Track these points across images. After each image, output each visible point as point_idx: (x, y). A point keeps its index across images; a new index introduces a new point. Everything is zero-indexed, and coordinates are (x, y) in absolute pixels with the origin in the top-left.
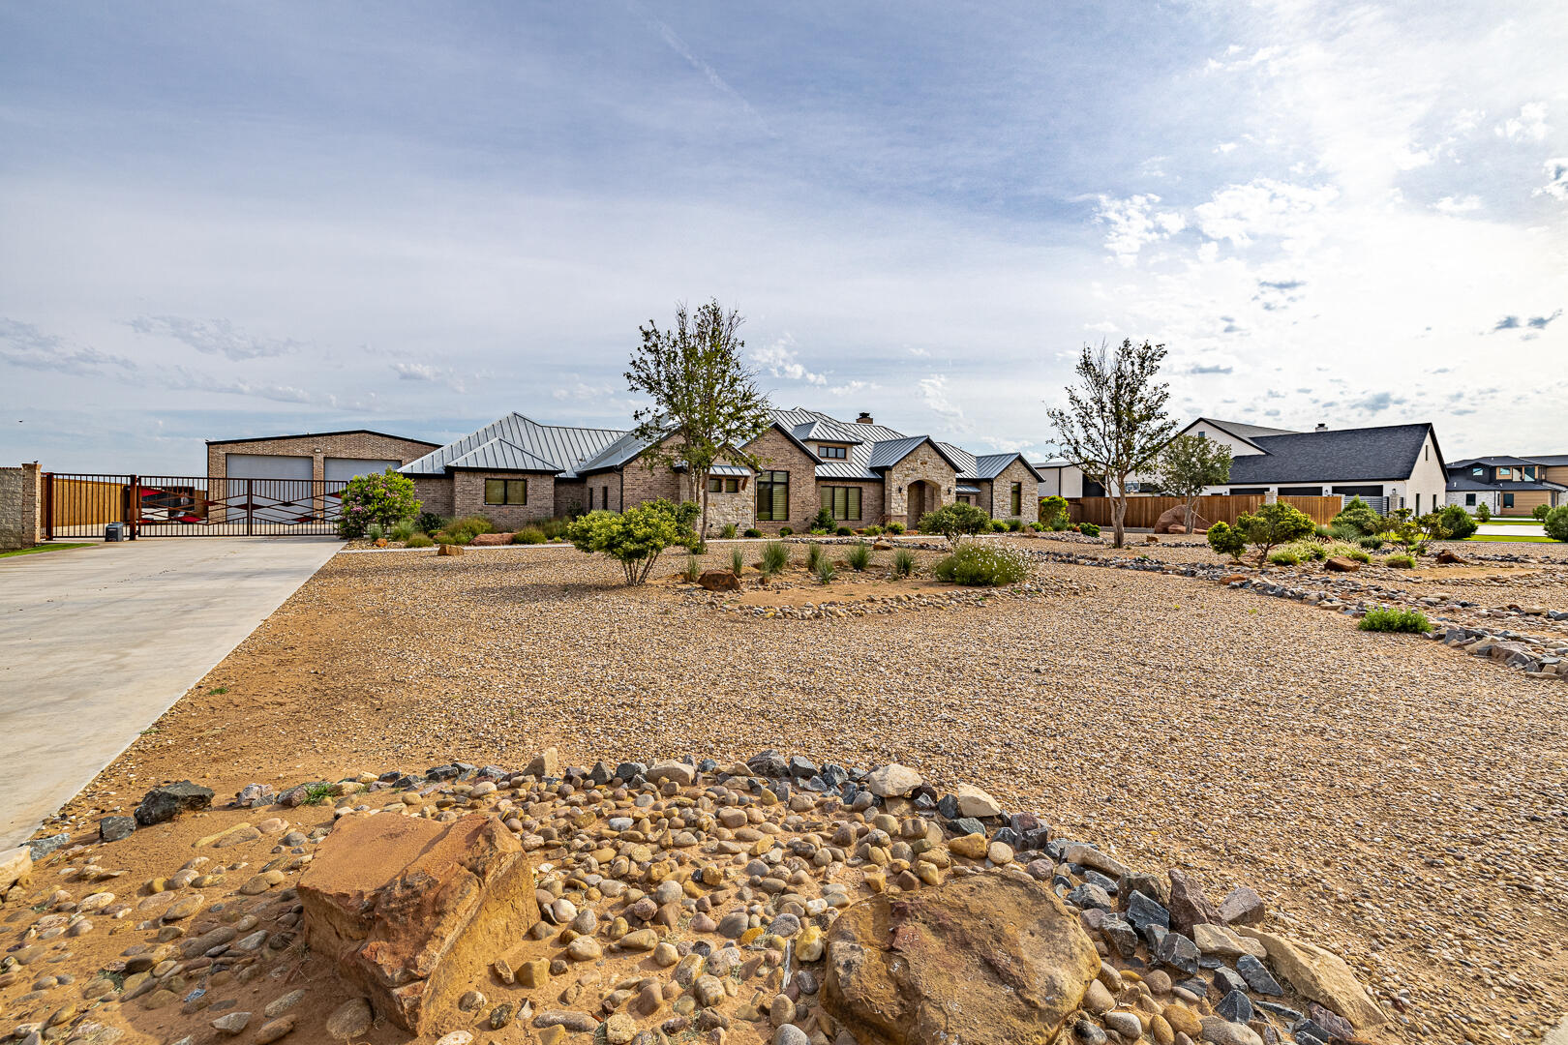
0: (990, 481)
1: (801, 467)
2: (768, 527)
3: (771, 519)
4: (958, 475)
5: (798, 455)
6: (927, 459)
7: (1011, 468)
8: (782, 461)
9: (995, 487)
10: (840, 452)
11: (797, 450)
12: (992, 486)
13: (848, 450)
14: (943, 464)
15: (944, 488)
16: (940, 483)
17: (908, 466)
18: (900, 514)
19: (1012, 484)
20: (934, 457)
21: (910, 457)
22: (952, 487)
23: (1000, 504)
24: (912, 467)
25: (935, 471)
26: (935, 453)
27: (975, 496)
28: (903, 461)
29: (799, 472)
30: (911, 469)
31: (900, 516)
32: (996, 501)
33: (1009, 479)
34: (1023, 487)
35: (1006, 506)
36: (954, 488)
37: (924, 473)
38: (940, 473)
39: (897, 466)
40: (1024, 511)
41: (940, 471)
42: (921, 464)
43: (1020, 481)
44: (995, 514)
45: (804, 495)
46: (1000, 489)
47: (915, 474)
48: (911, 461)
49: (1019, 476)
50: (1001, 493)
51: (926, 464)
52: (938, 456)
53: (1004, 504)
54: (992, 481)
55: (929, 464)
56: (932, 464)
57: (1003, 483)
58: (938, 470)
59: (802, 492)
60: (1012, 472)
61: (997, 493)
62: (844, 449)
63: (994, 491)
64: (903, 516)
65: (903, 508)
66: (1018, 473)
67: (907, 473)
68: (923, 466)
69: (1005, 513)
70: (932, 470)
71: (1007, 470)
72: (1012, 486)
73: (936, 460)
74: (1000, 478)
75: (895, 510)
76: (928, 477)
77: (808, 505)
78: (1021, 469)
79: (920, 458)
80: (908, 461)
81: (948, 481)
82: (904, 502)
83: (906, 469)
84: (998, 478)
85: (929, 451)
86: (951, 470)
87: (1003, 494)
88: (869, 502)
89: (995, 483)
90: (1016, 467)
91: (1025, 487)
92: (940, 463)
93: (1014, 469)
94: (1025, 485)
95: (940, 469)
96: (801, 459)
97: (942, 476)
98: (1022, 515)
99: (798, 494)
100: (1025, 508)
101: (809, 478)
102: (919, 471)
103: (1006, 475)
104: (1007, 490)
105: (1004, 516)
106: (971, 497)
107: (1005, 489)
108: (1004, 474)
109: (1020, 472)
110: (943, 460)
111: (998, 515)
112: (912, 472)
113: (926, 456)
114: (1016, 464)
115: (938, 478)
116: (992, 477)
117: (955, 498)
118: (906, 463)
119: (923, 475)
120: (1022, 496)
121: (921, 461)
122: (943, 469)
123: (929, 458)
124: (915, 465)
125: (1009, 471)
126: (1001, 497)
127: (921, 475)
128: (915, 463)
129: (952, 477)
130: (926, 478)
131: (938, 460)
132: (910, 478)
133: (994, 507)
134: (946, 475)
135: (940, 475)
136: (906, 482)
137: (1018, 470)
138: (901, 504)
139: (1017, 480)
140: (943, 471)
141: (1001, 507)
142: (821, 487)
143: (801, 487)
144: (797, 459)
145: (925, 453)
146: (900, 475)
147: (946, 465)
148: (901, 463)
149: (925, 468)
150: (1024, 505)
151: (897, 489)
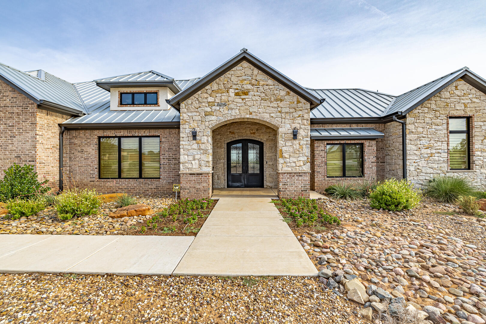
0: (402, 117)
1: (15, 110)
4: (317, 114)
5: (11, 94)
6: (249, 87)
7: (445, 94)
9: (408, 127)
10: (151, 98)
12: (404, 125)
13: (161, 93)
14: (282, 92)
15: (285, 129)
16: (275, 122)
17: (210, 99)
18: (196, 171)
19: (451, 117)
20: (262, 83)
21: (214, 86)
22: (300, 128)
23: (422, 152)
24: (217, 101)
25: (264, 103)
26: (265, 77)
27: (374, 142)
28: (199, 92)
29: (11, 117)
30: (216, 104)
31: (197, 174)
32: (414, 148)
33: (443, 113)
34: (476, 123)
35: (437, 155)
36: (305, 129)
37: (242, 108)
38: (275, 107)
39: (189, 101)
40: (480, 162)
41: (274, 104)
42: (237, 94)
43: (469, 114)
44: (412, 169)
45: (19, 148)
46: (420, 130)
47: (224, 110)
48: (217, 92)
49: (466, 106)
50: (424, 133)
51: (246, 94)
52: (271, 81)
53: (432, 153)
54: (405, 117)
55: (251, 93)
56: (258, 94)
57: (427, 120)
58: (271, 102)
59: (15, 143)
60: (448, 101)
61: (414, 135)
62: (156, 93)
63: (407, 131)
64: (201, 174)
65: (203, 162)
66: (462, 101)
67: (208, 109)
68: (237, 97)
69: (435, 166)
70: (259, 102)
71: (438, 99)
72: (451, 121)
73: (268, 87)
74: (420, 111)
75: (187, 164)
76: (251, 114)
77: (25, 161)
78: (470, 96)
79: (234, 87)
80: (209, 92)
81: (294, 118)
82: (203, 154)
83: (207, 105)
84: (416, 111)
85: (249, 72)
86: (298, 102)
87: (430, 136)
88: (171, 155)
89: (409, 120)
90: (457, 92)
91: (482, 124)
92: (276, 92)
93: (452, 95)
94: (482, 120)
95: (276, 100)
96: (15, 99)
97: (280, 112)
98: (476, 168)
99: (10, 146)
100: (482, 158)
101: (27, 125)
102: (232, 106)
103: (433, 106)
104: (440, 127)
105: (431, 171)
106: (366, 143)
107: (434, 127)
108: (429, 105)
109: (467, 99)
110: (281, 87)
111: (418, 171)
112: (218, 108)
113: (246, 82)
114: (458, 88)
115: (272, 115)
116: (403, 110)
117: (307, 144)
118: (206, 95)
119: (241, 111)
120: (476, 138)
121: (236, 91)
122: (281, 100)
123: (253, 85)
124: (223, 97)
125: (443, 100)
126: (424, 142)
127: (237, 111)
128: (225, 94)
129: (300, 113)
130: (248, 116)
131: (271, 87)
132: (213, 118)
133: (408, 157)
134: (287, 110)
135: (276, 109)
136: (207, 123)
137: (463, 98)
138: (197, 157)
139: (461, 113)
140: (281, 104)
141: (424, 157)
142: (99, 138)
143: (15, 137)
144: (10, 100)
145: (244, 77)
146: (195, 114)
147: (288, 94)
148: (196, 95)
149: (243, 99)
150: (479, 153)
151: (189, 135)
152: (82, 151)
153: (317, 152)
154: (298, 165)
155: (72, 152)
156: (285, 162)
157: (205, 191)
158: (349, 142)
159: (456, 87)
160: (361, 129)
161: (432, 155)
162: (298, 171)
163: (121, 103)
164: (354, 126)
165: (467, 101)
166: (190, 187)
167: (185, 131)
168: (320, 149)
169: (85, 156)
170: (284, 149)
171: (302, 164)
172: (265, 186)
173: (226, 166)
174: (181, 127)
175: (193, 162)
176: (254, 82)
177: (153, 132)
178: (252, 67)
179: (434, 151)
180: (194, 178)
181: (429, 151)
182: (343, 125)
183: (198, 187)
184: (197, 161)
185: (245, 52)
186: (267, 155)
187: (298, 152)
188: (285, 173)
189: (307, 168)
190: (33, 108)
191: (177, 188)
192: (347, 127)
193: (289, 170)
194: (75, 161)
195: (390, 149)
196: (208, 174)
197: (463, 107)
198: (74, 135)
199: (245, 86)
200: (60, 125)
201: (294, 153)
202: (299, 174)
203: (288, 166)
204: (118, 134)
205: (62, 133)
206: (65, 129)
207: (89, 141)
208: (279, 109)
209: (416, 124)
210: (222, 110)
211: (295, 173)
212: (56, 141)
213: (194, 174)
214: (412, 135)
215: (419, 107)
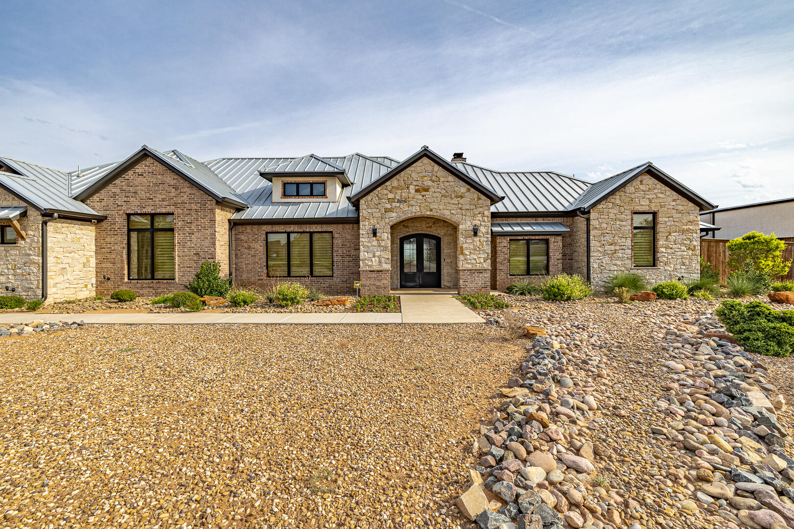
0: (586, 212)
1: (194, 207)
2: (142, 288)
3: (153, 278)
4: (500, 207)
5: (188, 191)
6: (430, 183)
7: (630, 189)
8: (163, 200)
9: (592, 222)
10: (318, 189)
11: (187, 184)
12: (588, 220)
13: (328, 184)
14: (463, 188)
15: (465, 226)
16: (455, 219)
17: (391, 196)
18: (376, 268)
19: (635, 213)
20: (442, 179)
21: (394, 182)
22: (481, 225)
23: (606, 249)
24: (397, 198)
25: (445, 200)
26: (446, 173)
27: (560, 238)
28: (379, 189)
29: (189, 214)
30: (396, 201)
31: (377, 271)
32: (598, 244)
33: (628, 208)
34: (661, 219)
35: (621, 251)
36: (485, 226)
37: (422, 205)
38: (456, 204)
39: (369, 197)
40: (664, 259)
41: (455, 201)
42: (417, 191)
43: (654, 209)
44: (596, 266)
45: (198, 245)
46: (604, 226)
47: (404, 207)
48: (397, 188)
49: (651, 202)
50: (608, 229)
51: (427, 190)
52: (451, 178)
53: (615, 250)
54: (589, 212)
55: (432, 190)
56: (439, 190)
57: (612, 216)
58: (452, 199)
59: (194, 240)
60: (633, 196)
61: (598, 232)
62: (324, 183)
63: (591, 227)
64: (381, 271)
65: (383, 259)
66: (647, 196)
67: (388, 206)
68: (419, 193)
69: (619, 263)
70: (439, 199)
71: (622, 193)
72: (635, 216)
73: (448, 184)
74: (604, 207)
75: (367, 261)
76: (431, 210)
77: (204, 258)
78: (656, 191)
79: (415, 183)
80: (389, 188)
81: (474, 216)
82: (383, 250)
83: (387, 201)
84: (600, 206)
85: (430, 168)
86: (479, 199)
87: (614, 232)
88: (345, 252)
89: (593, 215)
90: (642, 187)
91: (667, 219)
92: (456, 189)
93: (637, 190)
94: (667, 216)
95: (457, 197)
96: (193, 196)
97: (461, 209)
98: (661, 266)
99: (189, 243)
100: (666, 255)
101: (206, 222)
102: (412, 203)
103: (618, 202)
104: (624, 223)
105: (615, 268)
106: (552, 239)
107: (618, 223)
108: (613, 200)
109: (652, 194)
110: (462, 183)
111: (602, 268)
112: (398, 205)
113: (426, 178)
114: (644, 182)
115: (452, 211)
116: (586, 206)
117: (487, 241)
118: (386, 192)
119: (422, 208)
120: (660, 234)
121: (417, 188)
122: (462, 197)
123: (433, 182)
124: (403, 194)
125: (628, 195)
126: (608, 238)
127: (418, 208)
128: (405, 191)
129: (481, 210)
130: (428, 213)
131: (451, 183)
132: (394, 215)
133: (591, 254)
134: (468, 207)
135: (457, 206)
136: (387, 220)
137: (647, 192)
138: (378, 254)
139: (646, 209)
140: (462, 201)
141: (608, 254)
142: (267, 233)
143: (193, 234)
144: (187, 196)
145: (424, 174)
146: (375, 210)
147: (469, 190)
148: (376, 192)
149: (423, 196)
150: (664, 250)
151: (369, 232)
152: (249, 248)
153: (500, 248)
154: (478, 262)
155: (238, 249)
156: (465, 259)
157: (385, 288)
158: (533, 238)
159: (641, 181)
160: (547, 224)
161: (616, 251)
162: (478, 268)
163: (285, 195)
164: (540, 220)
165: (652, 196)
166: (370, 284)
167: (365, 227)
168: (502, 245)
169: (252, 253)
170: (465, 246)
171: (482, 261)
172: (442, 286)
173: (399, 264)
174: (361, 223)
175: (373, 259)
176: (434, 178)
177: (326, 228)
178: (433, 163)
179: (618, 248)
180: (374, 275)
181: (613, 248)
182: (529, 219)
183: (378, 284)
184: (377, 259)
185: (425, 149)
186: (445, 251)
187: (478, 249)
188: (465, 270)
189: (487, 265)
190: (211, 204)
191: (358, 284)
192: (532, 220)
193: (470, 266)
194: (241, 258)
195: (577, 245)
196: (388, 271)
197: (648, 203)
198: (240, 231)
199: (425, 183)
200: (229, 220)
201: (475, 250)
202: (480, 271)
203: (469, 263)
204: (288, 230)
205: (230, 229)
206: (234, 224)
207: (256, 236)
208: (460, 206)
209: (600, 220)
210: (402, 206)
211: (476, 270)
212: (227, 237)
213: (374, 271)
214: (596, 231)
215: (603, 202)
